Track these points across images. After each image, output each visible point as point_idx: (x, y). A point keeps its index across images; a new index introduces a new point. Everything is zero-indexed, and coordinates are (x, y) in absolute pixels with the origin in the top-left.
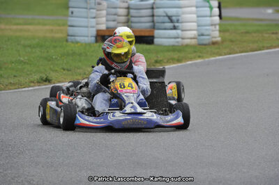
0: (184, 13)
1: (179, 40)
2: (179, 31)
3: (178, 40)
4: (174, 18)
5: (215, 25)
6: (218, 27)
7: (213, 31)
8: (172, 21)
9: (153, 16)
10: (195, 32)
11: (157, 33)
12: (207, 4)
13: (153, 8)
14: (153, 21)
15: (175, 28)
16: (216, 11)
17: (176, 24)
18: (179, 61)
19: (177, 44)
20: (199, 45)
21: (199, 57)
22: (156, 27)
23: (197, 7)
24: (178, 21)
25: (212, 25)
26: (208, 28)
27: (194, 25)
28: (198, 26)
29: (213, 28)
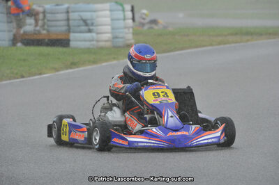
0: (98, 17)
1: (95, 43)
2: (94, 35)
3: (92, 43)
4: (89, 22)
5: (128, 28)
6: (131, 30)
7: (126, 33)
8: (87, 25)
9: (68, 20)
10: (109, 35)
11: (72, 36)
12: (121, 8)
13: (68, 12)
14: (68, 25)
15: (90, 31)
16: (129, 14)
17: (91, 28)
18: (94, 62)
19: (91, 47)
20: (114, 47)
21: (114, 58)
22: (71, 30)
23: (111, 11)
24: (92, 24)
25: (125, 28)
26: (122, 30)
27: (108, 28)
28: (113, 29)
29: (126, 30)
